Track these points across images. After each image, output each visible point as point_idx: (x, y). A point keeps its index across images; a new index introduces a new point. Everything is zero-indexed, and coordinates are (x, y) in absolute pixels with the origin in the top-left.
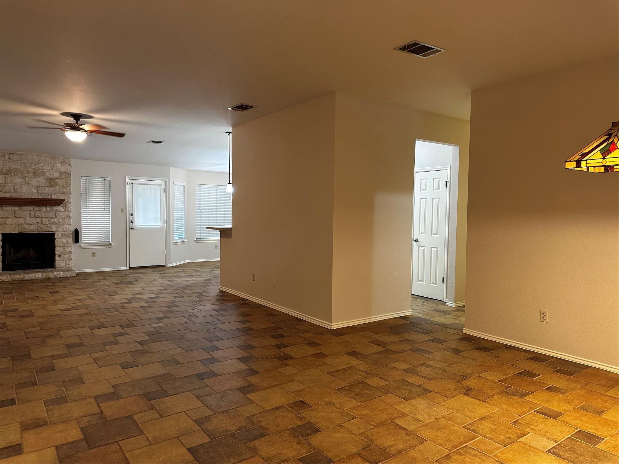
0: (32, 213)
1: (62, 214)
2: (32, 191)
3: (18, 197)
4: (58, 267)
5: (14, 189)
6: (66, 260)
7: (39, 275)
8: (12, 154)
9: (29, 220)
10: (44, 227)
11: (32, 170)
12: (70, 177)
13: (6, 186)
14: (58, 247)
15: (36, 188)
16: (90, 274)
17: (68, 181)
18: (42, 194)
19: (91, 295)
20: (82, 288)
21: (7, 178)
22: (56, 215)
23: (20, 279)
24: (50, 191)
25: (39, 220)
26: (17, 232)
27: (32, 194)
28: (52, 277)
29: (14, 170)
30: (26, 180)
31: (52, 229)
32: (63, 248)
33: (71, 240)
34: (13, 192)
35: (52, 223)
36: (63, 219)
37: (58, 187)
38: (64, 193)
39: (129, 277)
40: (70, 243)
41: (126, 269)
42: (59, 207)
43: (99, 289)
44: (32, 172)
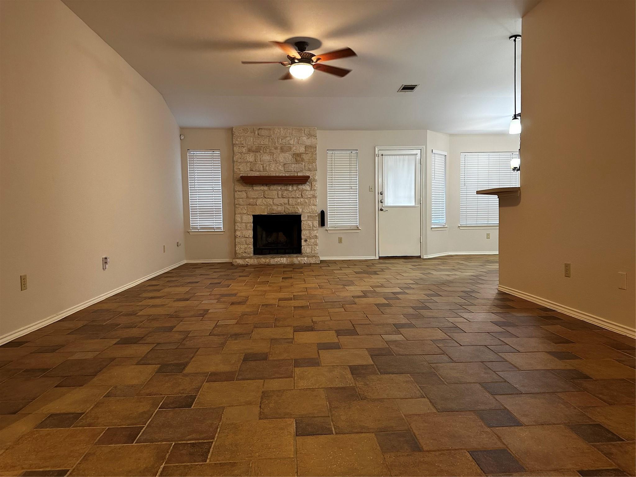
0: (280, 193)
1: (307, 193)
2: (279, 169)
3: (266, 175)
4: (305, 252)
5: (263, 167)
6: (311, 245)
7: (283, 260)
8: (261, 129)
9: (277, 201)
10: (291, 207)
11: (279, 145)
12: (316, 151)
13: (256, 164)
14: (304, 231)
15: (283, 166)
16: (335, 262)
17: (314, 156)
18: (289, 172)
19: (322, 284)
20: (318, 276)
21: (257, 156)
22: (302, 194)
23: (266, 264)
24: (296, 168)
25: (286, 200)
26: (266, 214)
27: (280, 172)
28: (296, 263)
29: (263, 147)
30: (274, 157)
31: (299, 210)
32: (309, 231)
33: (316, 223)
34: (262, 170)
35: (298, 204)
36: (309, 199)
37: (304, 164)
38: (309, 170)
39: (375, 267)
40: (316, 227)
41: (375, 258)
42: (304, 186)
43: (335, 277)
44: (280, 147)
